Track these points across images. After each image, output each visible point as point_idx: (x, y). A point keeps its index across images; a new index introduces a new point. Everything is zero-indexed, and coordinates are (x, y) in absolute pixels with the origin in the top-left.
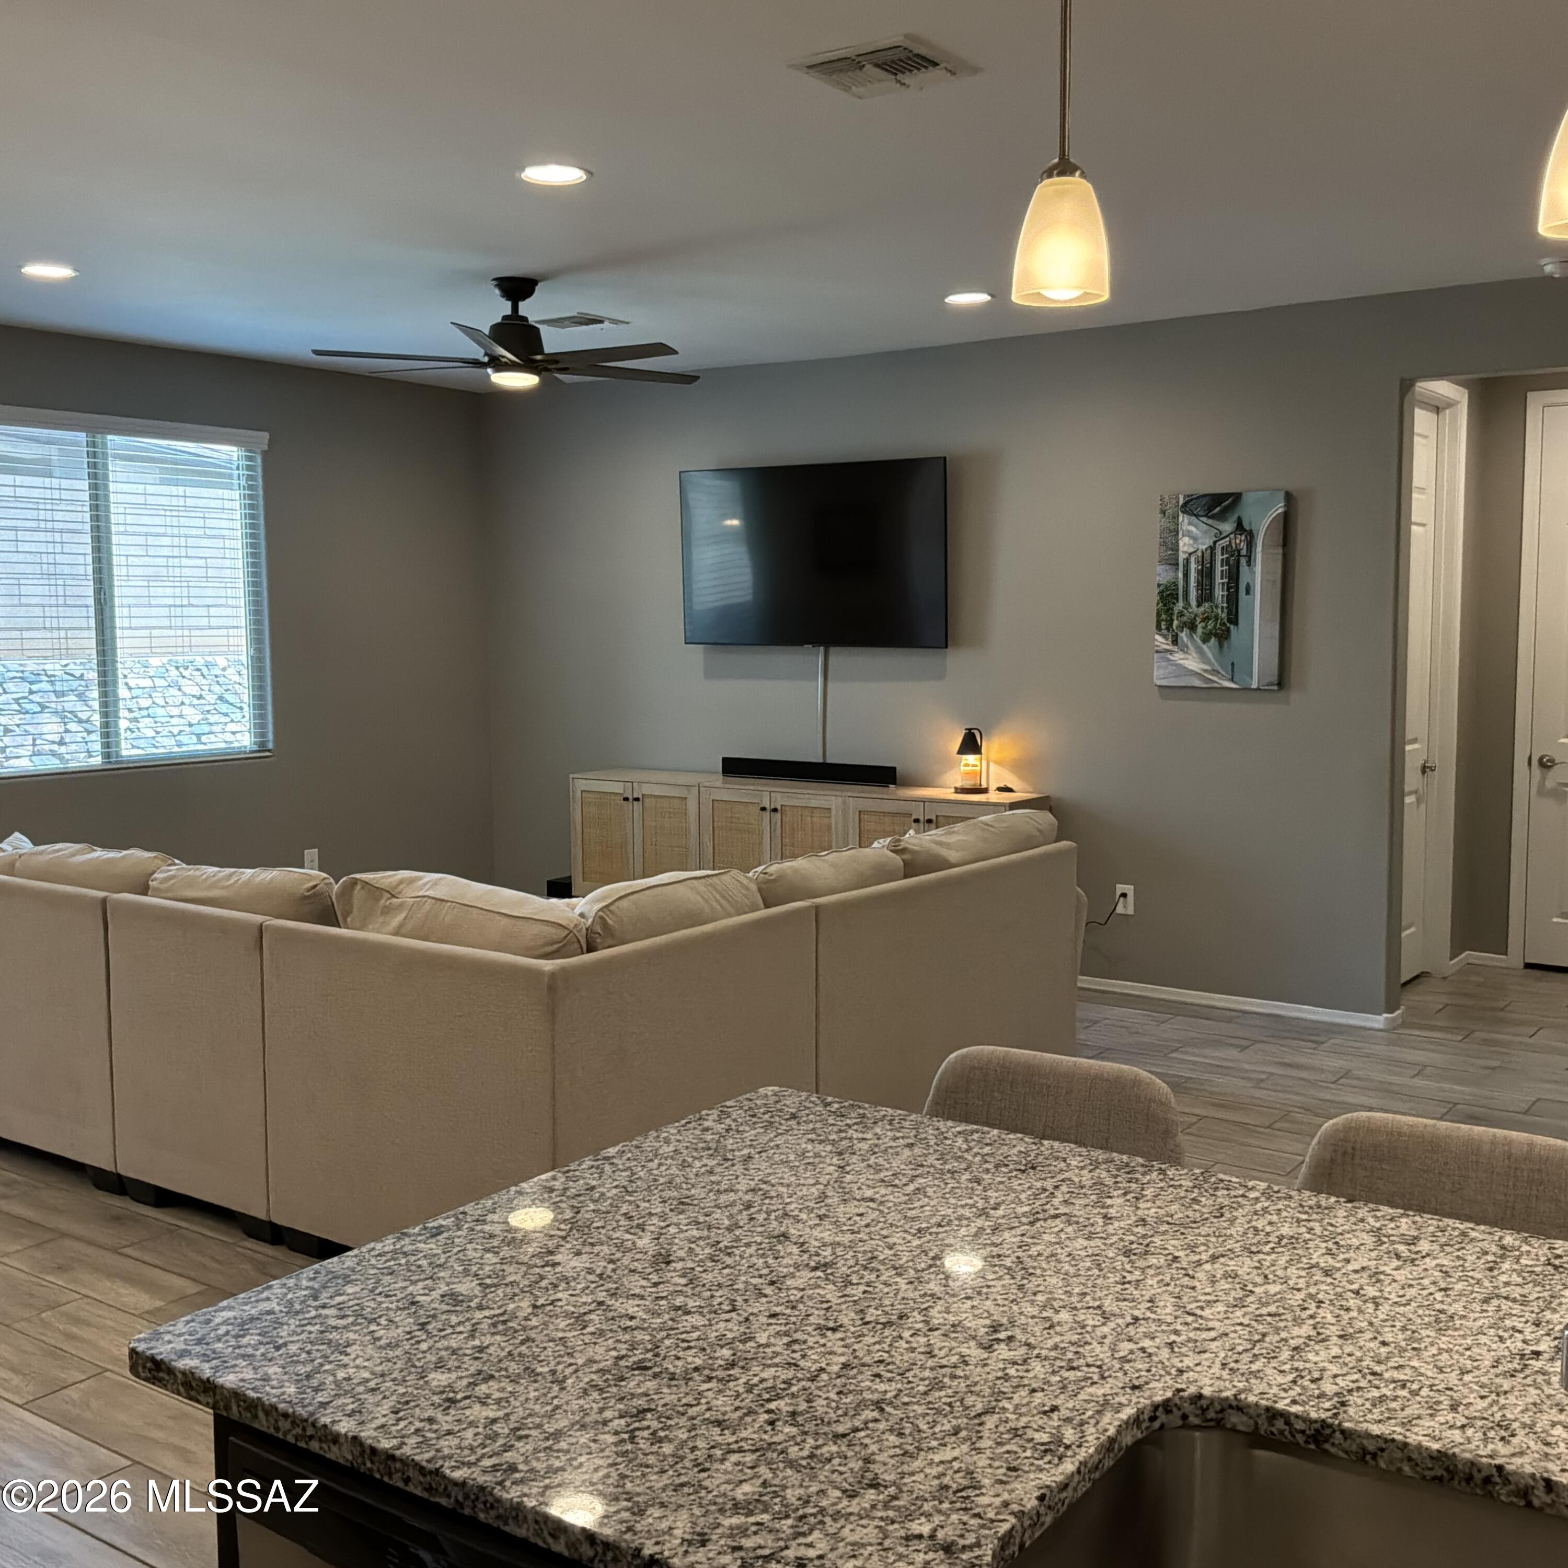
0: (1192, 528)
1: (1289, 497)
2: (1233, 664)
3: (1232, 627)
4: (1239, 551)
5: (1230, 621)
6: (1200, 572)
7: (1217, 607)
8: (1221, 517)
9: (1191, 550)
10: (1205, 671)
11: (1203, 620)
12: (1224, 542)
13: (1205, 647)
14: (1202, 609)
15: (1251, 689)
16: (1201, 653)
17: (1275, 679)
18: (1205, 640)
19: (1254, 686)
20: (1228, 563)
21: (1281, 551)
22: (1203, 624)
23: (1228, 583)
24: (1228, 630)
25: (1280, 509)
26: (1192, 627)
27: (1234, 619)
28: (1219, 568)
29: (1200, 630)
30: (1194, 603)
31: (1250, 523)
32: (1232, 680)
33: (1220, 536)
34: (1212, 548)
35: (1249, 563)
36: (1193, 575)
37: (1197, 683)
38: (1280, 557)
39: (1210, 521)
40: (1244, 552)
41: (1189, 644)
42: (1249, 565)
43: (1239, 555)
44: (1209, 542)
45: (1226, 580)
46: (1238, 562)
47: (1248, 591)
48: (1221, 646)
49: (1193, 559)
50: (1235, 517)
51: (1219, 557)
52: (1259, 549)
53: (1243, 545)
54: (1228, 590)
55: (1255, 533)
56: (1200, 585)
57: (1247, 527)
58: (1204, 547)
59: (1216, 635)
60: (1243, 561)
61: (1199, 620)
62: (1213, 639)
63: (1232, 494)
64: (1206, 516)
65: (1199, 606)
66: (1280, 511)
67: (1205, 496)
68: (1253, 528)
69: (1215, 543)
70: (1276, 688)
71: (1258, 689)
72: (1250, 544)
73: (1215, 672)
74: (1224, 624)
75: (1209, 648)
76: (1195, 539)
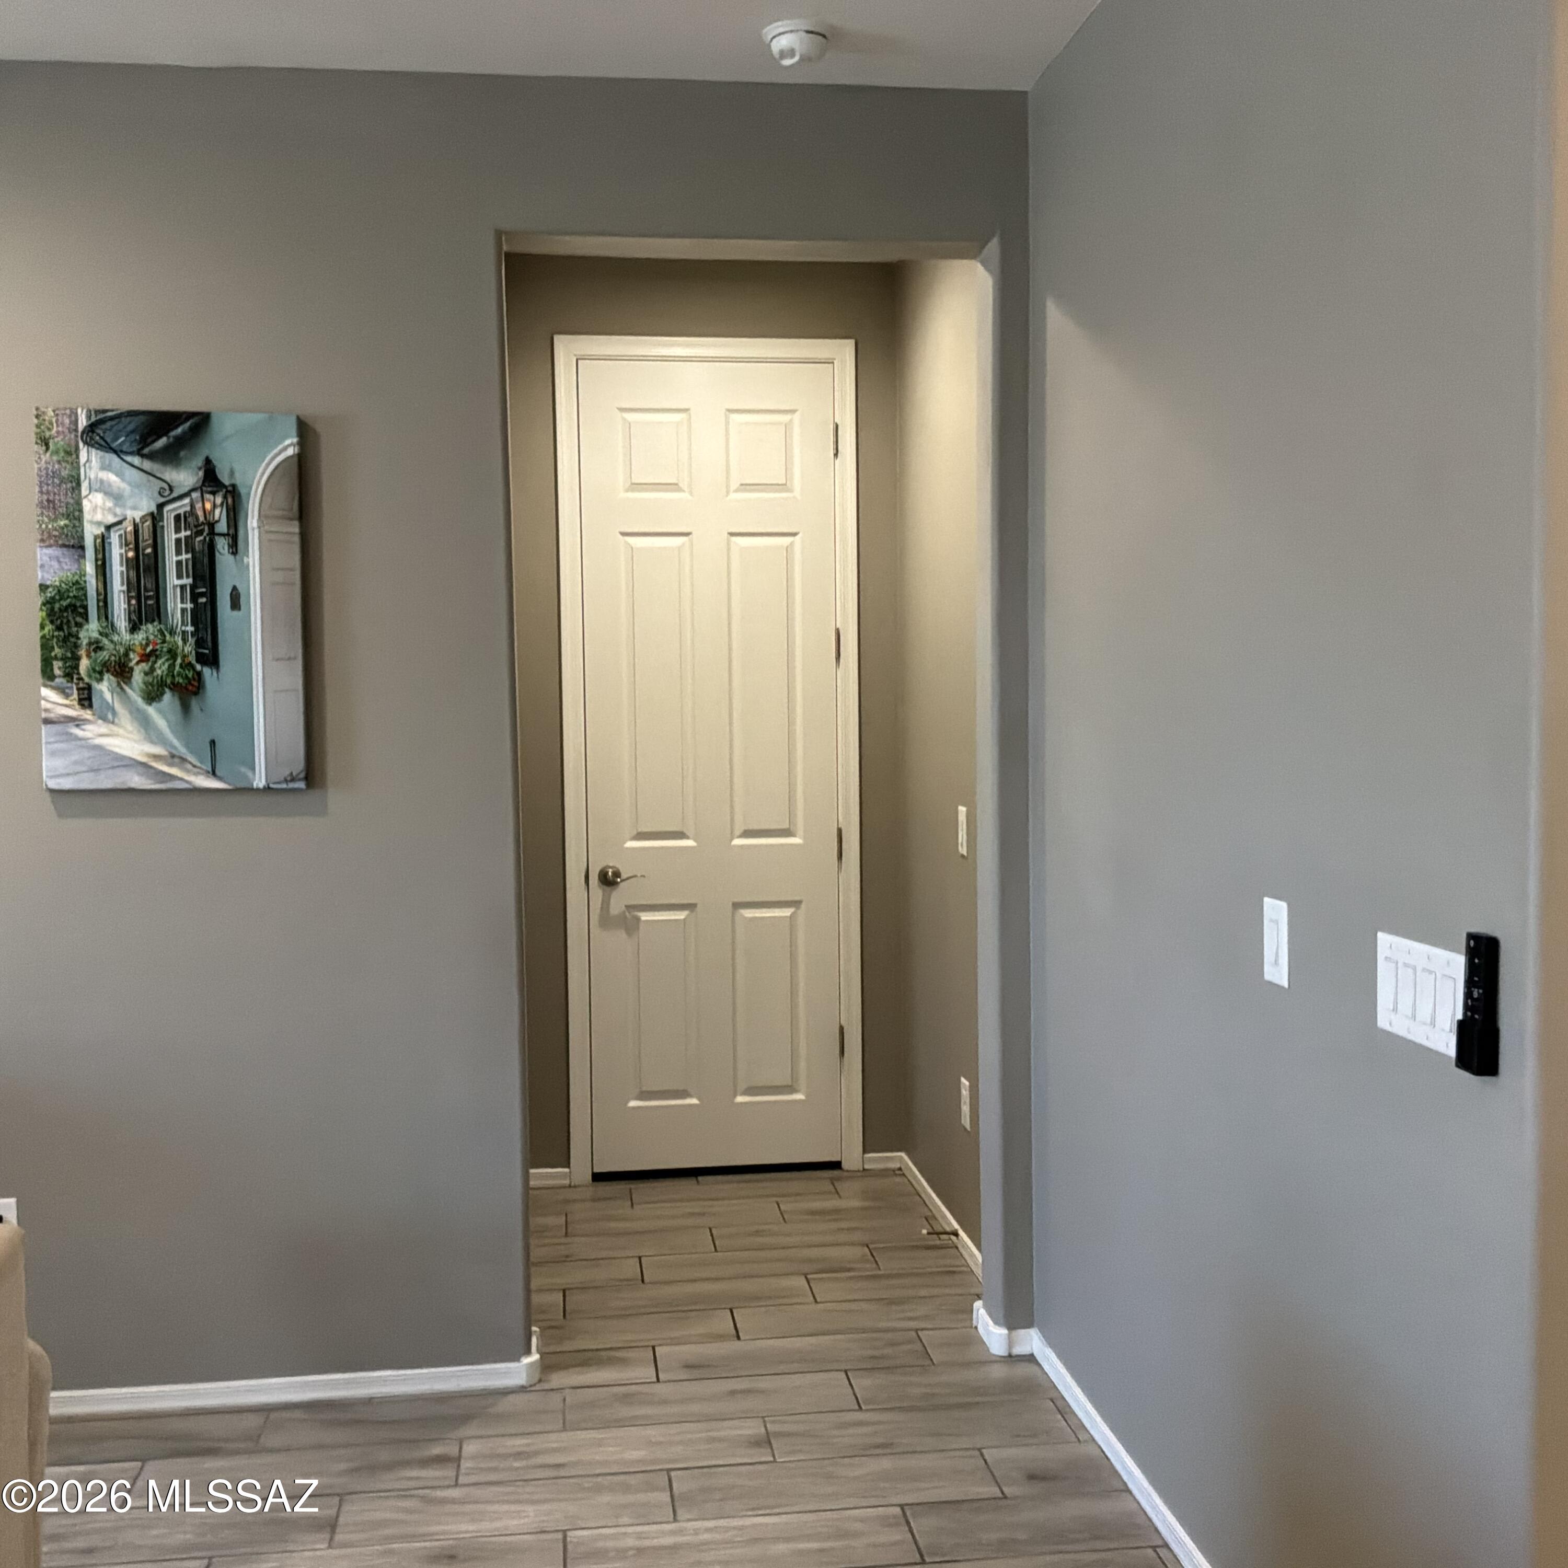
0: (112, 478)
1: (304, 430)
2: (213, 743)
3: (207, 671)
4: (212, 525)
5: (201, 658)
6: (134, 564)
7: (172, 632)
8: (170, 456)
9: (111, 519)
10: (156, 757)
11: (145, 658)
12: (183, 506)
13: (151, 710)
14: (140, 637)
15: (251, 790)
16: (145, 723)
17: (299, 766)
18: (152, 695)
19: (260, 782)
20: (190, 548)
21: (295, 528)
22: (145, 666)
23: (193, 587)
24: (199, 674)
25: (288, 447)
26: (122, 671)
27: (211, 658)
28: (171, 558)
29: (138, 677)
30: (122, 623)
31: (232, 473)
32: (214, 773)
33: (169, 494)
34: (155, 518)
35: (234, 548)
36: (117, 569)
37: (137, 781)
38: (297, 539)
39: (147, 465)
40: (222, 527)
41: (118, 706)
42: (235, 553)
43: (212, 533)
44: (146, 505)
45: (188, 581)
46: (212, 547)
47: (236, 602)
48: (186, 708)
49: (114, 539)
50: (199, 461)
51: (170, 537)
52: (253, 522)
53: (220, 514)
54: (194, 599)
55: (243, 491)
56: (134, 588)
57: (226, 481)
58: (138, 515)
59: (174, 687)
60: (222, 545)
61: (134, 658)
62: (168, 696)
63: (190, 415)
64: (139, 453)
65: (134, 628)
66: (290, 452)
67: (132, 414)
68: (238, 480)
69: (160, 507)
70: (301, 785)
71: (267, 789)
72: (235, 512)
73: (174, 758)
74: (190, 665)
75: (160, 711)
76: (117, 498)
